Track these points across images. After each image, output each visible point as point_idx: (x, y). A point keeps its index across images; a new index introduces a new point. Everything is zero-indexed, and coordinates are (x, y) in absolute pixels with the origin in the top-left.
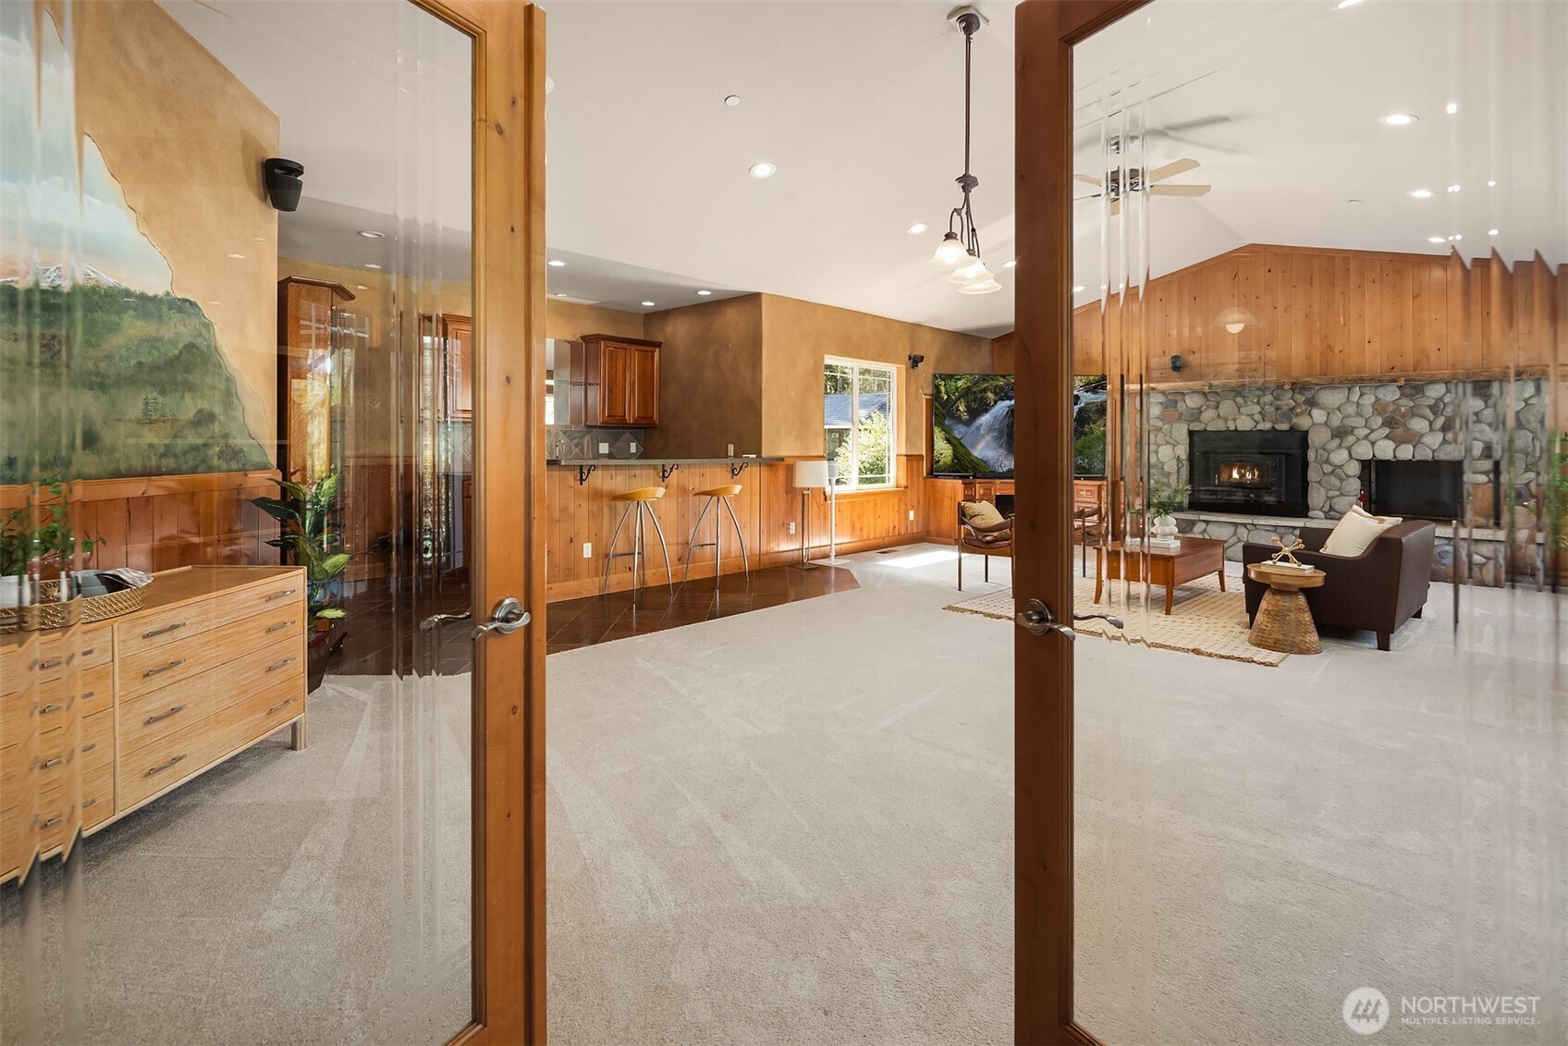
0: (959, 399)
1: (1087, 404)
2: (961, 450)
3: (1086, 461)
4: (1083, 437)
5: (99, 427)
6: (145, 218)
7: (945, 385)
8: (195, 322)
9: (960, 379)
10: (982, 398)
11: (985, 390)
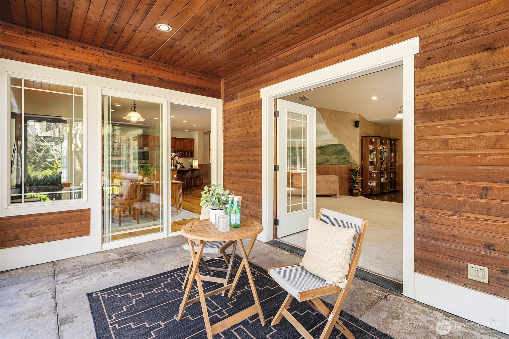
5: (329, 159)
6: (334, 136)
8: (342, 146)
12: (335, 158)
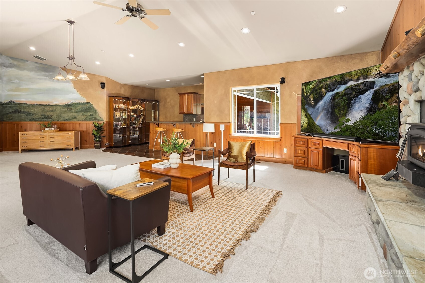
0: (310, 94)
1: (381, 87)
2: (311, 121)
3: (380, 129)
4: (378, 112)
7: (306, 88)
8: (90, 104)
9: (311, 84)
10: (320, 92)
11: (321, 88)
12: (82, 115)
